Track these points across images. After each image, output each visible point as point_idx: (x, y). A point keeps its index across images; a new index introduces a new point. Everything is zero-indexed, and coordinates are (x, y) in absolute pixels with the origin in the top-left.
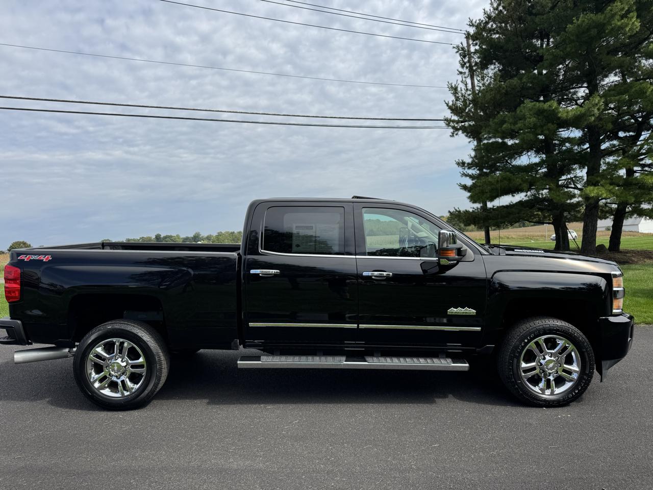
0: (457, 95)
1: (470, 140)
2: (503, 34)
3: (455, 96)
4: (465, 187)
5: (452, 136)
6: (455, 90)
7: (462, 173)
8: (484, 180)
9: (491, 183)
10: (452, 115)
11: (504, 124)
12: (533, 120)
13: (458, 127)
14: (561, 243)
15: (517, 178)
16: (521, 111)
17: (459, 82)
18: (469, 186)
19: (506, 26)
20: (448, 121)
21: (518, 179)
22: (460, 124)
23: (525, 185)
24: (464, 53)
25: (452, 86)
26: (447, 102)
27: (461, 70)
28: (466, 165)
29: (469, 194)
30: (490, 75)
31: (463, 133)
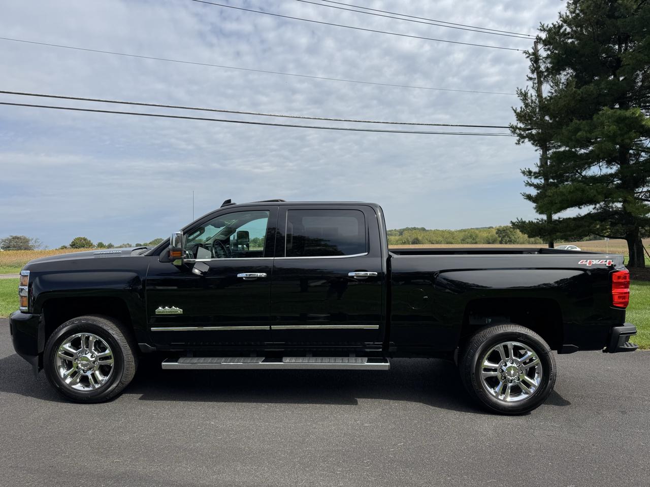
0: (527, 102)
1: (537, 148)
2: (577, 39)
3: (524, 103)
4: (529, 197)
5: (518, 143)
6: (524, 96)
7: (526, 182)
8: (555, 190)
9: (562, 194)
10: (518, 122)
11: (578, 132)
12: (614, 127)
13: (525, 135)
14: (636, 260)
15: (591, 189)
16: (598, 119)
17: (530, 88)
18: (534, 196)
19: (581, 30)
20: (514, 129)
21: (592, 191)
22: (527, 132)
23: (599, 196)
24: (535, 58)
25: (521, 92)
26: (515, 109)
27: (531, 75)
28: (532, 174)
29: (534, 205)
30: (563, 81)
31: (529, 141)
